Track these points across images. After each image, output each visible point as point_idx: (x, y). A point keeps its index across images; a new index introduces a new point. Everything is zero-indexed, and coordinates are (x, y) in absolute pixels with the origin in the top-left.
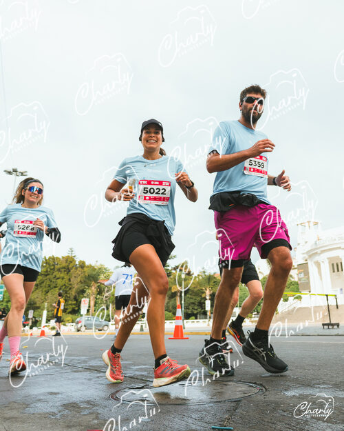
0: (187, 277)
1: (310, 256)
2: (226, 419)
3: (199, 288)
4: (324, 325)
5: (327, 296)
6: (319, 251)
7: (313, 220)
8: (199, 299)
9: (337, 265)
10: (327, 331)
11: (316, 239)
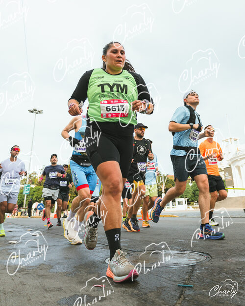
1: (233, 162)
2: (186, 278)
4: (244, 210)
6: (239, 159)
7: (233, 138)
11: (236, 150)
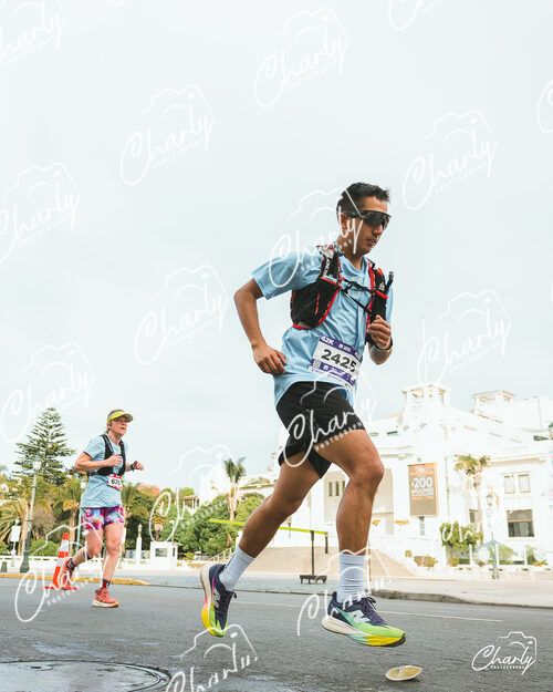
4: (302, 577)
5: (312, 533)
9: (337, 486)
10: (306, 588)
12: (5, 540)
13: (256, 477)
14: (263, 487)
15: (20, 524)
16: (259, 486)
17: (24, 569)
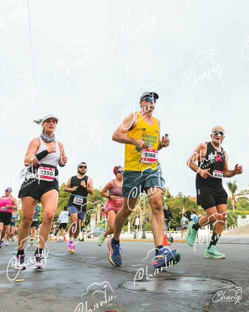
0: (168, 199)
3: (177, 207)
8: (177, 215)
12: (133, 225)
13: (243, 189)
14: (247, 194)
15: (139, 217)
16: (245, 193)
17: (144, 237)
